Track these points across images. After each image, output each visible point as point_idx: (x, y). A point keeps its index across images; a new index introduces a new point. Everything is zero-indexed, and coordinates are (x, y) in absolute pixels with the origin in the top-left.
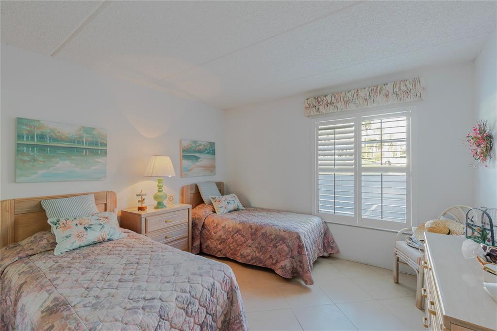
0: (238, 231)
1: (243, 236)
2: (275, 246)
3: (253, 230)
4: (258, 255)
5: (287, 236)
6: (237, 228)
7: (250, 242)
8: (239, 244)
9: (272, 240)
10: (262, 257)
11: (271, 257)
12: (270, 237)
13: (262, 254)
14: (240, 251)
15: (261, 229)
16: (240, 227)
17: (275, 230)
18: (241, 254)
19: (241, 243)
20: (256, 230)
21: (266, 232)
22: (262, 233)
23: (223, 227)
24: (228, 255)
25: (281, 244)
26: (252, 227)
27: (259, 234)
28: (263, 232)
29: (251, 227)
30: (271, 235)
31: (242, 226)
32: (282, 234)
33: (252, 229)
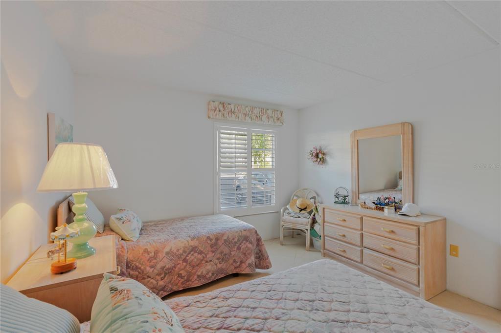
0: (194, 249)
1: (201, 253)
2: (239, 248)
3: (214, 241)
4: (219, 266)
5: (248, 234)
6: (191, 246)
7: (210, 256)
8: (195, 265)
9: (236, 243)
10: (223, 267)
11: (235, 261)
12: (233, 241)
13: (224, 263)
14: (197, 273)
15: (222, 236)
16: (194, 243)
17: (237, 232)
18: (198, 276)
19: (198, 262)
20: (217, 239)
21: (228, 238)
22: (225, 240)
23: (167, 253)
24: (175, 288)
25: (245, 244)
26: (211, 237)
27: (220, 242)
28: (226, 238)
29: (208, 238)
30: (233, 239)
31: (197, 242)
32: (244, 233)
33: (211, 240)
